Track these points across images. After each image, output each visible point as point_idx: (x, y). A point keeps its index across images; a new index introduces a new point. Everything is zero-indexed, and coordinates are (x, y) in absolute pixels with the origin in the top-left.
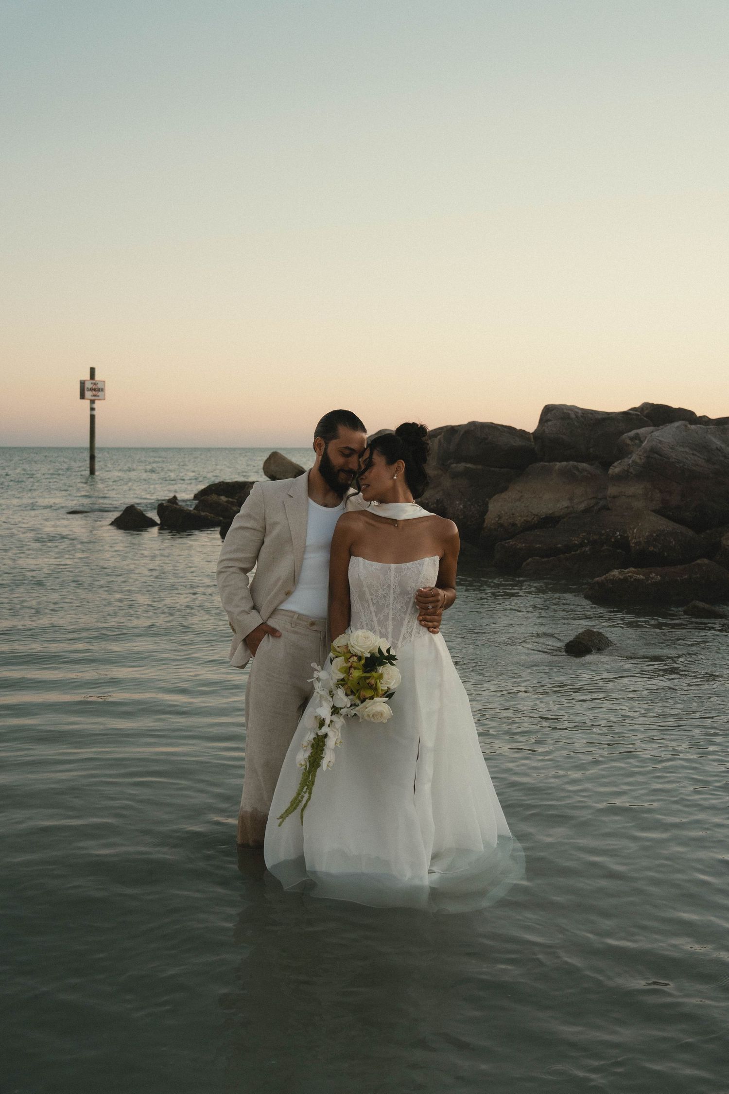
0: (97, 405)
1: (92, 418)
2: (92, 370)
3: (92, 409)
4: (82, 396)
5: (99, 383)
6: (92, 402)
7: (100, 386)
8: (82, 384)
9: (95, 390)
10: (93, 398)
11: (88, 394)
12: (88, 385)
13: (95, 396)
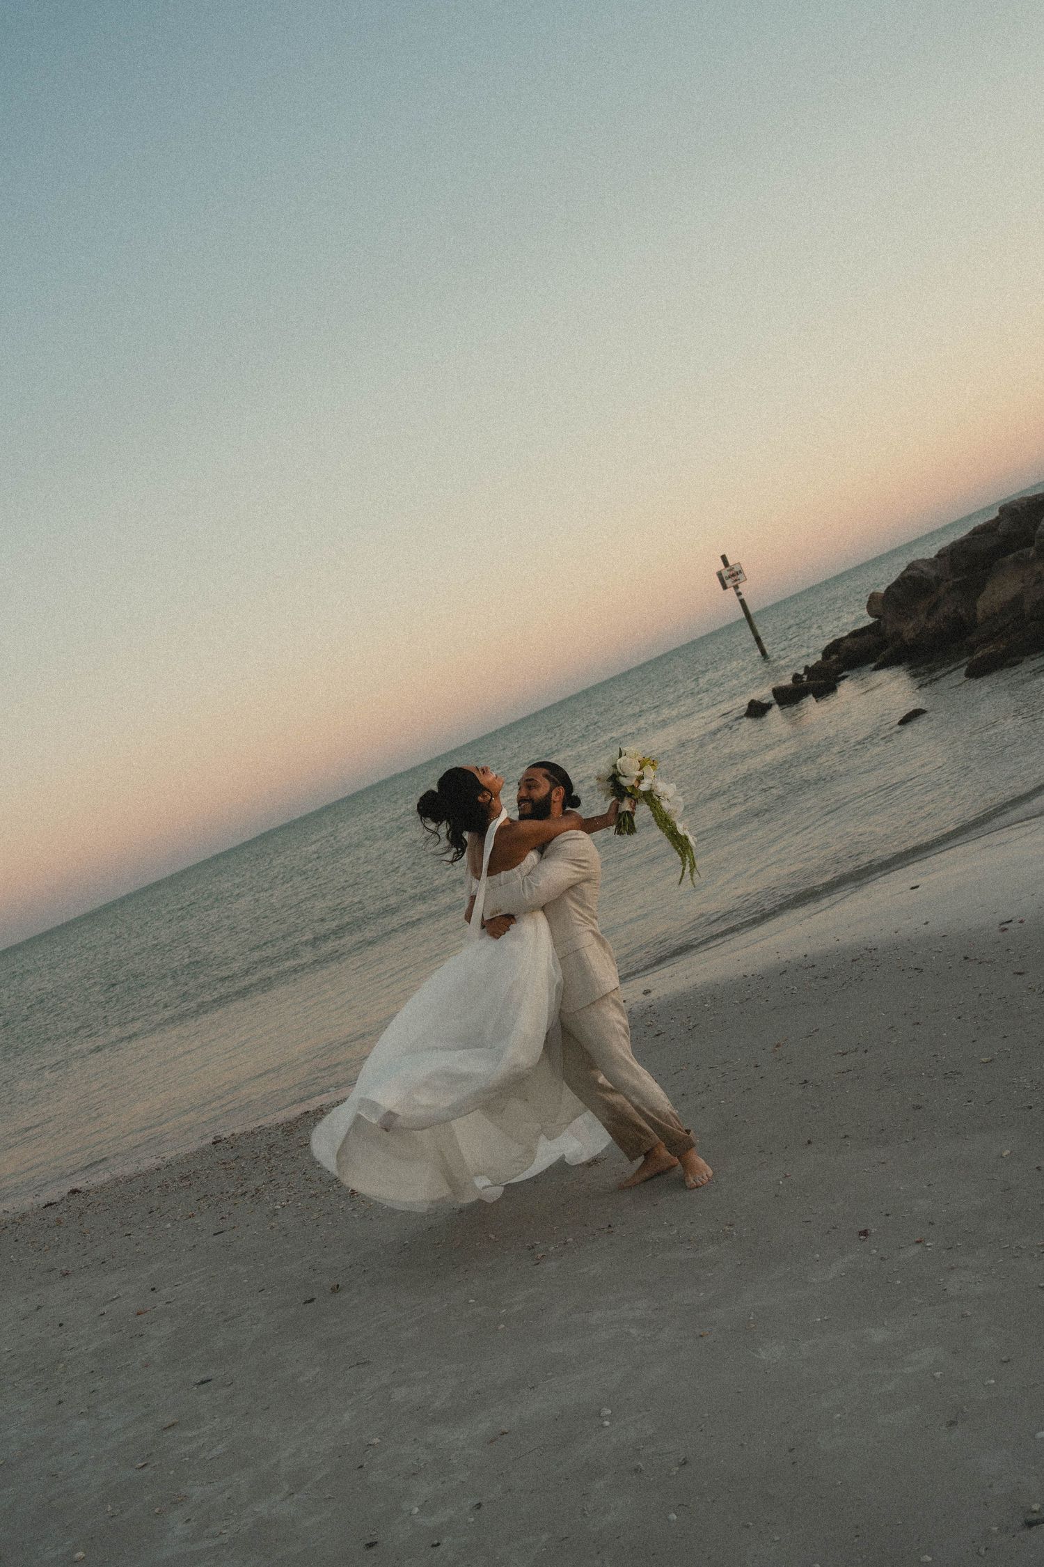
0: (742, 587)
1: (742, 602)
2: (724, 558)
3: (739, 594)
4: (725, 587)
5: (734, 567)
6: (736, 587)
7: (736, 569)
8: (720, 574)
9: (733, 575)
10: (735, 583)
11: (729, 582)
12: (726, 574)
13: (736, 580)
